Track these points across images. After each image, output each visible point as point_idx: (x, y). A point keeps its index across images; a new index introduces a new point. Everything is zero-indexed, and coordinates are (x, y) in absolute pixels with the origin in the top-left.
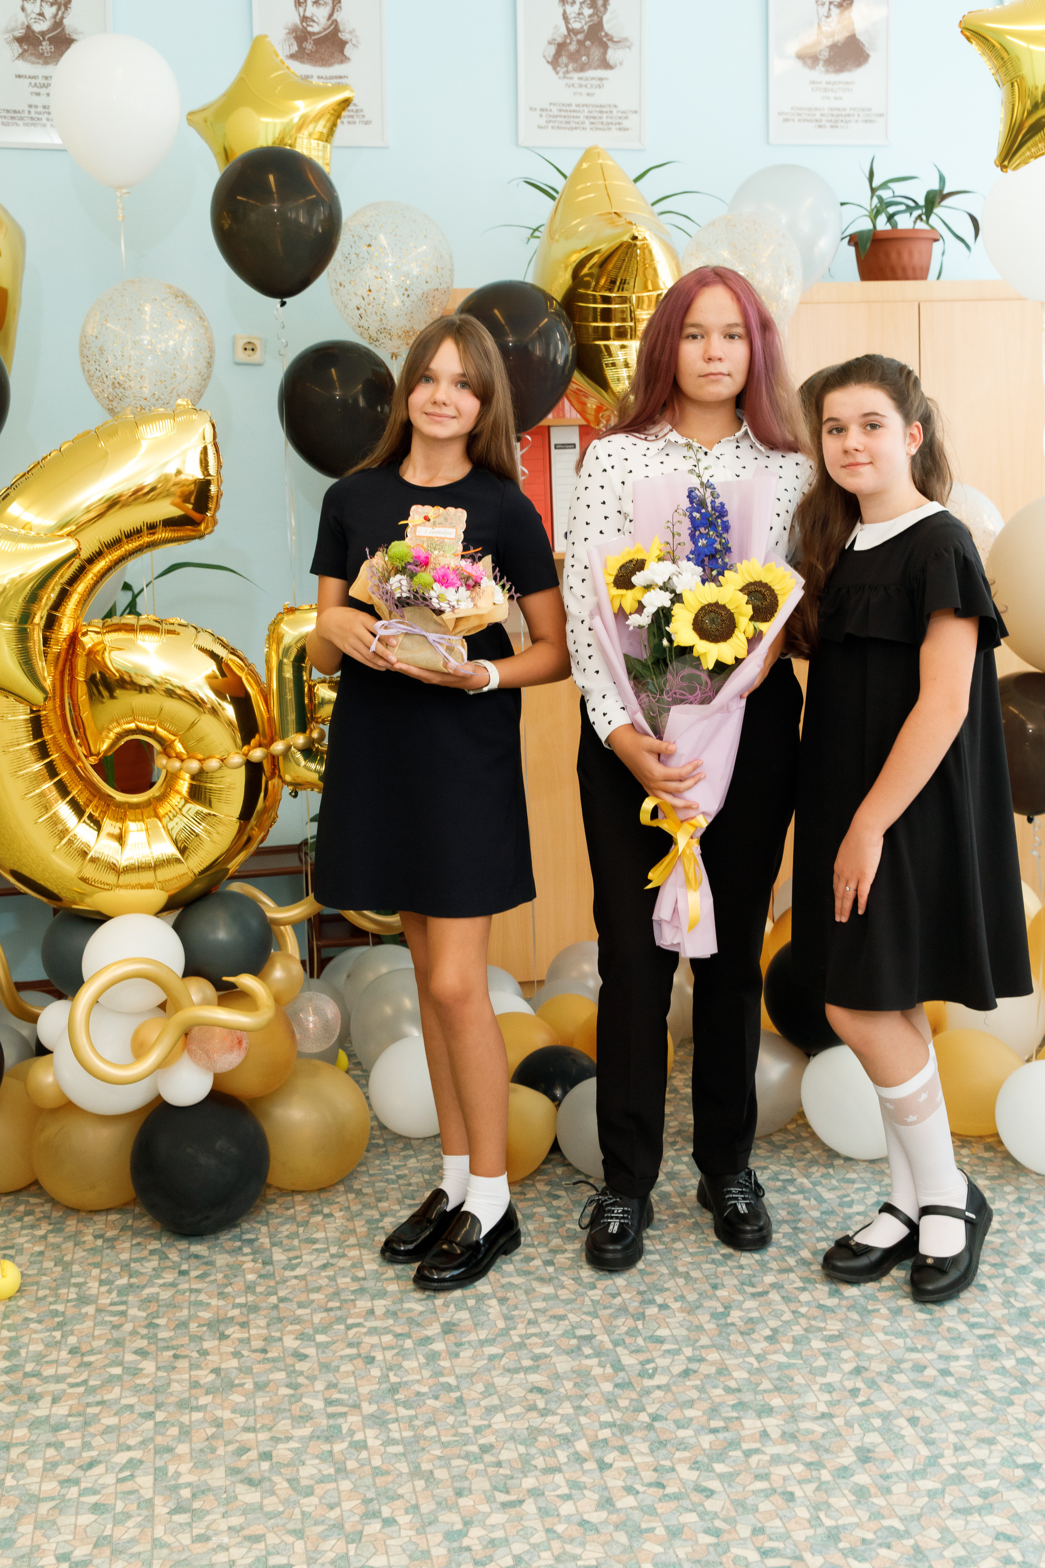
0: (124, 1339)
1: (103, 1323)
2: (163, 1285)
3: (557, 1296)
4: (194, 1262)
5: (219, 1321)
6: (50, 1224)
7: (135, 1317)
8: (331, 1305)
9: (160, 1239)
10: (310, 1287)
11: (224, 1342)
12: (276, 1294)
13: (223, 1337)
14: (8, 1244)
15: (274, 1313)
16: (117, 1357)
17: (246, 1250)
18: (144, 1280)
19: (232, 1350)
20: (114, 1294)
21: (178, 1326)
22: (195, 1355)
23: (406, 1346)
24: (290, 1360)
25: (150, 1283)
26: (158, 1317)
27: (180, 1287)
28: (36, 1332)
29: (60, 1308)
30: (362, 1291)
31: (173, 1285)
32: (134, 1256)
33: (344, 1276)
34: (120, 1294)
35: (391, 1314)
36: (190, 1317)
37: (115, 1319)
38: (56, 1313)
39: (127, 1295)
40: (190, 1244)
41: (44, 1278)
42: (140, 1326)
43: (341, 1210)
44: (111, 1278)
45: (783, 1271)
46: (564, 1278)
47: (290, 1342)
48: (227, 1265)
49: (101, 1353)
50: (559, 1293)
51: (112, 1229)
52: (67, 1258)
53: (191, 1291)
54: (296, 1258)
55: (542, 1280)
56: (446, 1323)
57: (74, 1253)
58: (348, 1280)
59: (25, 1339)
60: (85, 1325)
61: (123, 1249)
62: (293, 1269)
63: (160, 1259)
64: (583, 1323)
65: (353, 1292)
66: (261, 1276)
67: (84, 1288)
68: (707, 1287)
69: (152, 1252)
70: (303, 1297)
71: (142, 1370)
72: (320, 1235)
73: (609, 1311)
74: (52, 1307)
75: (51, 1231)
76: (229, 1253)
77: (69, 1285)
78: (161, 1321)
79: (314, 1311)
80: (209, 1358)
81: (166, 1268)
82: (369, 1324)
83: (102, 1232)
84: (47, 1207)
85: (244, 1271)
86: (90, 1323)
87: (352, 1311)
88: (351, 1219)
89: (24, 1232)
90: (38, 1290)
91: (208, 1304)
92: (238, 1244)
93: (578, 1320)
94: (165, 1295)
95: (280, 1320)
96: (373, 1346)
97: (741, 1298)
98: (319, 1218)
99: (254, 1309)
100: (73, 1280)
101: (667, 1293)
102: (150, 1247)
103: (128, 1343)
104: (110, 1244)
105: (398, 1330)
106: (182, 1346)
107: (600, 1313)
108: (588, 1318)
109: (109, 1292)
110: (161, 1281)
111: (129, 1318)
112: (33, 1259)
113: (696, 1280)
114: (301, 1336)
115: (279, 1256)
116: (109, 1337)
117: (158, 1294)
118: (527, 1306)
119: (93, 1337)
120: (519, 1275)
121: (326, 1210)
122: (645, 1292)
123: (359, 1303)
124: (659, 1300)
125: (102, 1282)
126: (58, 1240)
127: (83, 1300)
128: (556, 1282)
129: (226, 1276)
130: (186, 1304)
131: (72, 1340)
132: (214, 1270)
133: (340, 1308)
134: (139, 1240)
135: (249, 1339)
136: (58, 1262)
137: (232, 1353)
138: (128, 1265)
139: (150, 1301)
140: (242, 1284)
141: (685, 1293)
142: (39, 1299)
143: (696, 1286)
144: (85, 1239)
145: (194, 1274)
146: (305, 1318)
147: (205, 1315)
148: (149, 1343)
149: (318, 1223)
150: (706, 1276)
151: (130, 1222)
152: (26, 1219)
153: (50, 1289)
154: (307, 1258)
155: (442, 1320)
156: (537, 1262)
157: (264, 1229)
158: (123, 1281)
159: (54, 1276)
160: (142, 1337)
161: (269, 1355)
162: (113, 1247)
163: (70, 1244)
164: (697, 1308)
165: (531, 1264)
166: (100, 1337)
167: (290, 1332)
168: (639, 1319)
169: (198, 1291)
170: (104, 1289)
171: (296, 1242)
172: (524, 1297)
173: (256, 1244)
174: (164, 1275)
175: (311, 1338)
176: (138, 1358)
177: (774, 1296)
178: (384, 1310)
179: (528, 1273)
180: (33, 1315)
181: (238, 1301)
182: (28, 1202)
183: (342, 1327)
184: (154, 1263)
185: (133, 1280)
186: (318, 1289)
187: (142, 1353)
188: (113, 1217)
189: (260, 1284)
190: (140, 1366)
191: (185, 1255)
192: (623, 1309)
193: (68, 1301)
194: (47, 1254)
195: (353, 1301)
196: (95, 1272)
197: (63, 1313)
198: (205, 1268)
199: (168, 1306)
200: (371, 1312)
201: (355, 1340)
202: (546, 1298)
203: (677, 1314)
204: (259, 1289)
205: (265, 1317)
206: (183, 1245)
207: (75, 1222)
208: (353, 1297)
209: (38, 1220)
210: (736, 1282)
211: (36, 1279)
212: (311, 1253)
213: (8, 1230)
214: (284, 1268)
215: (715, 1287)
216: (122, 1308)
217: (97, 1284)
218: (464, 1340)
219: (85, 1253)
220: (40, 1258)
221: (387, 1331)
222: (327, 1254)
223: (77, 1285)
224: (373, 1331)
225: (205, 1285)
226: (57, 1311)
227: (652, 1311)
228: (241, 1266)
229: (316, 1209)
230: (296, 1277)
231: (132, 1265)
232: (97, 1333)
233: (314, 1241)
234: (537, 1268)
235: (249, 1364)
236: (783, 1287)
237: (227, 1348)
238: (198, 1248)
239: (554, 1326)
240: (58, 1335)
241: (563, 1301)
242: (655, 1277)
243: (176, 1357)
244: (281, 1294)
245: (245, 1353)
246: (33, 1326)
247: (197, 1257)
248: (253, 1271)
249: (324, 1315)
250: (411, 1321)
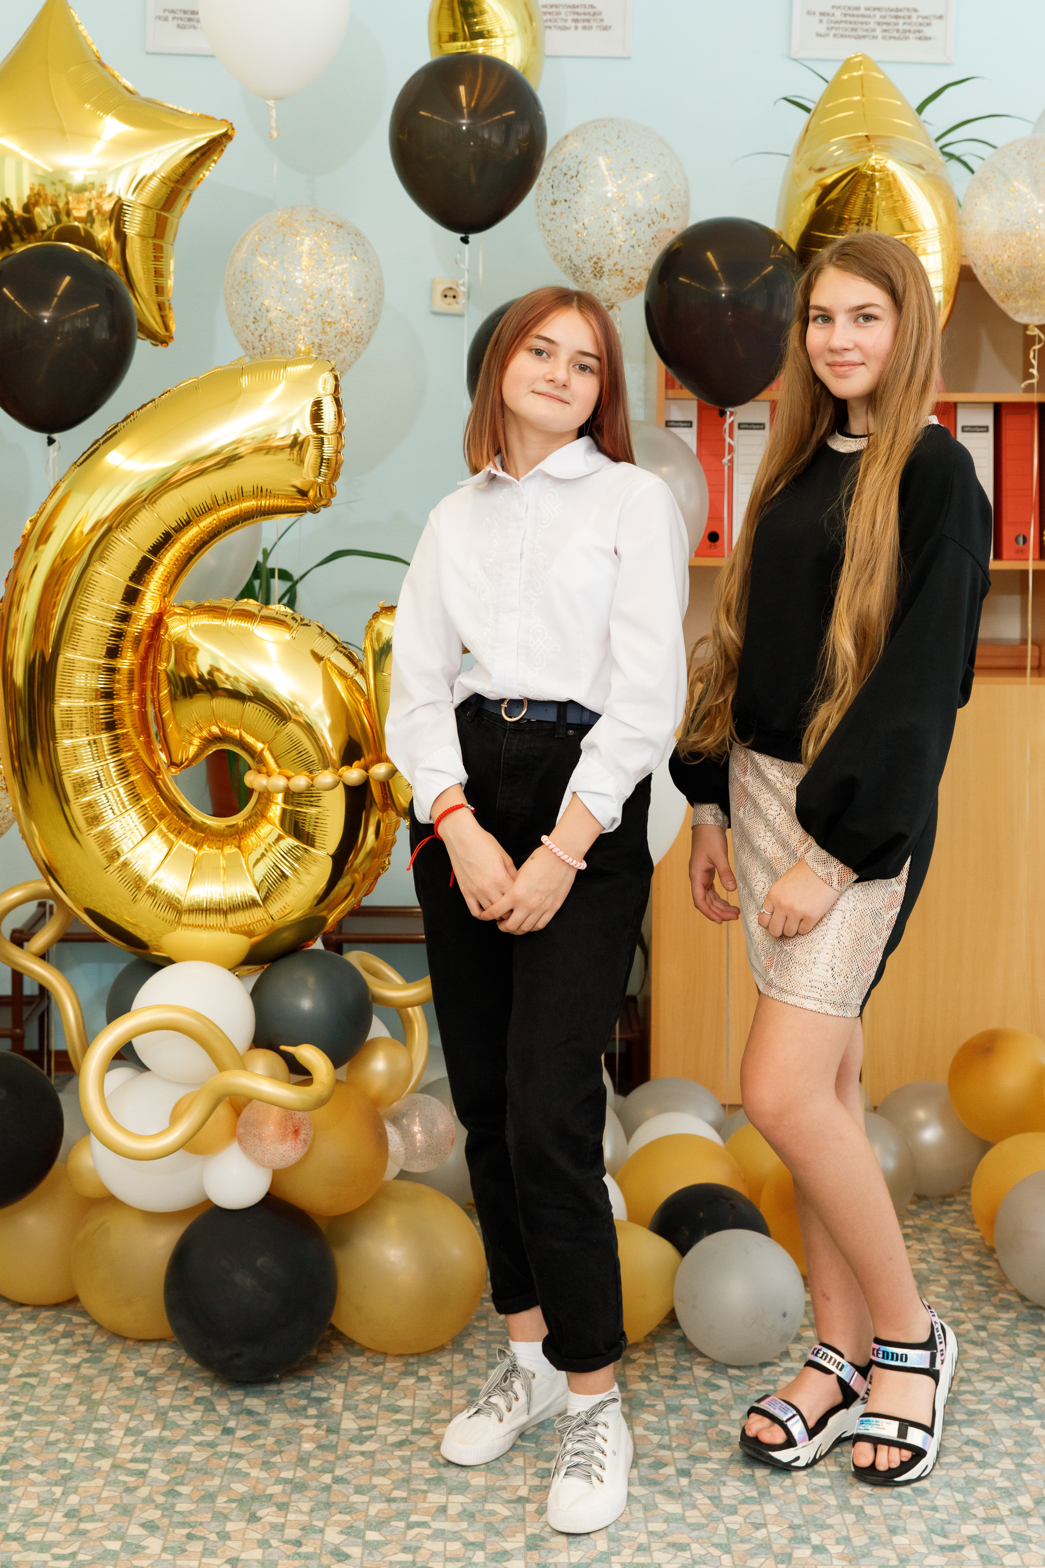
0: (135, 1506)
1: (116, 1482)
2: (200, 1444)
3: (683, 1518)
4: (245, 1419)
5: (254, 1498)
6: (88, 1351)
7: (155, 1480)
8: (396, 1494)
9: (211, 1386)
10: (376, 1467)
11: (254, 1526)
12: (332, 1472)
13: (254, 1518)
14: (33, 1370)
15: (323, 1497)
16: (120, 1528)
17: (312, 1411)
18: (178, 1434)
19: (259, 1537)
20: (138, 1449)
21: (203, 1499)
22: (213, 1537)
23: (475, 1560)
24: (326, 1560)
25: (185, 1440)
26: (182, 1484)
27: (220, 1449)
28: (34, 1484)
29: (70, 1457)
30: (439, 1480)
31: (212, 1445)
32: (175, 1403)
33: (421, 1460)
34: (145, 1449)
35: (468, 1515)
36: (221, 1489)
37: (131, 1480)
38: (63, 1463)
39: (154, 1451)
40: (246, 1395)
41: (63, 1418)
42: (158, 1492)
43: (440, 1374)
44: (141, 1427)
45: (988, 1520)
46: (698, 1496)
47: (333, 1536)
48: (283, 1428)
49: (102, 1520)
50: (687, 1514)
51: (159, 1366)
52: (96, 1396)
53: (232, 1455)
54: (370, 1428)
55: (669, 1494)
56: (534, 1536)
57: (105, 1391)
58: (425, 1464)
59: (19, 1492)
60: (93, 1483)
61: (165, 1392)
62: (361, 1443)
63: (206, 1410)
64: (708, 1557)
65: (428, 1481)
66: (320, 1447)
67: (106, 1436)
68: (882, 1530)
69: (198, 1401)
70: (364, 1480)
71: (144, 1548)
72: (407, 1403)
73: (746, 1546)
74: (62, 1455)
75: (86, 1361)
76: (289, 1412)
77: (88, 1430)
78: (184, 1490)
79: (373, 1500)
80: (228, 1543)
81: (209, 1422)
82: (436, 1525)
83: (147, 1368)
84: (91, 1330)
85: (301, 1438)
86: (100, 1482)
87: (420, 1505)
88: (449, 1387)
89: (56, 1357)
90: (51, 1431)
91: (247, 1474)
92: (304, 1402)
93: (703, 1552)
94: (199, 1456)
95: (328, 1505)
96: (434, 1554)
97: (925, 1550)
98: (411, 1381)
99: (299, 1487)
100: (96, 1425)
101: (828, 1532)
102: (198, 1394)
103: (137, 1512)
104: (151, 1384)
105: (471, 1537)
106: (201, 1524)
107: (734, 1547)
108: (716, 1552)
109: (134, 1444)
110: (198, 1439)
111: (148, 1480)
112: (57, 1392)
113: (870, 1518)
114: (349, 1531)
115: (349, 1423)
116: (118, 1502)
117: (190, 1454)
118: (642, 1526)
119: (99, 1499)
120: (641, 1485)
121: (422, 1372)
122: (799, 1526)
123: (431, 1497)
124: (815, 1539)
125: (128, 1431)
126: (93, 1372)
127: (100, 1451)
128: (687, 1499)
129: (278, 1442)
130: (221, 1471)
131: (73, 1500)
132: (265, 1433)
133: (405, 1500)
134: (186, 1383)
135: (283, 1525)
136: (85, 1399)
137: (258, 1541)
138: (165, 1413)
139: (178, 1463)
140: (294, 1453)
141: (852, 1534)
142: (48, 1443)
143: (868, 1527)
144: (124, 1374)
145: (240, 1434)
146: (360, 1507)
147: (240, 1488)
148: (163, 1516)
149: (407, 1387)
150: (885, 1515)
151: (181, 1361)
152: (62, 1341)
153: (66, 1432)
154: (382, 1430)
155: (529, 1531)
156: (670, 1470)
157: (340, 1387)
158: (154, 1433)
159: (75, 1416)
160: (157, 1507)
161: (303, 1549)
162: (153, 1389)
163: (105, 1379)
164: (863, 1556)
165: (662, 1471)
166: (106, 1500)
167: (336, 1523)
168: (783, 1562)
169: (239, 1456)
170: (129, 1440)
171: (374, 1409)
172: (640, 1515)
173: (326, 1405)
174: (205, 1431)
175: (360, 1534)
176: (145, 1532)
177: (970, 1553)
178: (460, 1508)
179: (654, 1483)
180: (36, 1463)
181: (286, 1474)
182: (70, 1320)
183: (402, 1524)
184: (196, 1415)
185: (166, 1433)
186: (384, 1473)
187: (150, 1527)
188: (164, 1351)
189: (316, 1457)
190: (143, 1544)
191: (235, 1409)
192: (765, 1546)
193: (82, 1450)
194: (74, 1388)
195: (425, 1492)
196: (124, 1417)
197: (73, 1464)
198: (255, 1427)
199: (198, 1471)
200: (443, 1509)
201: (414, 1544)
202: (668, 1519)
203: (835, 1562)
204: (313, 1463)
205: (311, 1499)
206: (237, 1395)
207: (117, 1352)
208: (425, 1488)
209: (76, 1344)
210: (923, 1528)
211: (52, 1418)
212: (389, 1425)
213: (37, 1353)
214: (351, 1440)
215: (893, 1531)
216: (143, 1466)
217: (122, 1433)
218: (550, 1561)
219: (118, 1393)
220: (65, 1392)
221: (456, 1536)
222: (409, 1428)
223: (99, 1432)
224: (439, 1535)
225: (250, 1450)
226: (66, 1460)
227: (802, 1552)
228: (299, 1430)
229: (410, 1368)
230: (362, 1453)
231: (171, 1414)
232: (105, 1494)
233: (397, 1410)
234: (668, 1477)
235: (275, 1558)
236: (984, 1542)
237: (255, 1533)
238: (254, 1403)
239: (669, 1556)
240: (58, 1491)
241: (689, 1525)
242: (817, 1508)
243: (190, 1537)
244: (339, 1472)
245: (274, 1543)
246: (33, 1476)
247: (250, 1412)
248: (312, 1439)
249: (384, 1506)
250: (490, 1528)
